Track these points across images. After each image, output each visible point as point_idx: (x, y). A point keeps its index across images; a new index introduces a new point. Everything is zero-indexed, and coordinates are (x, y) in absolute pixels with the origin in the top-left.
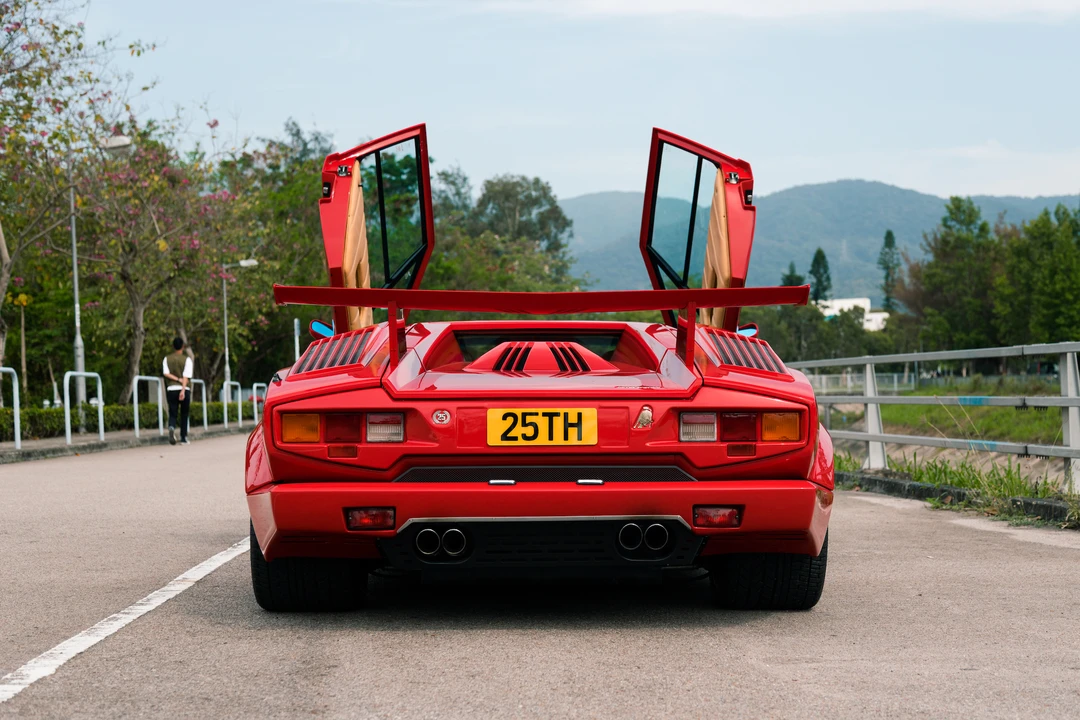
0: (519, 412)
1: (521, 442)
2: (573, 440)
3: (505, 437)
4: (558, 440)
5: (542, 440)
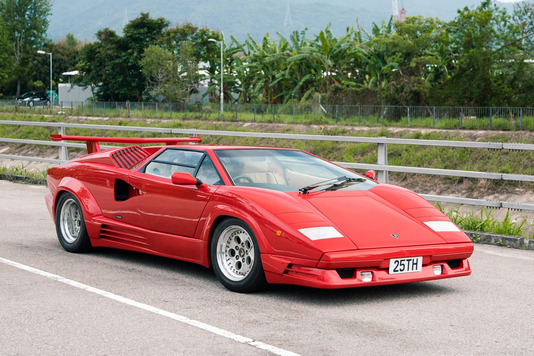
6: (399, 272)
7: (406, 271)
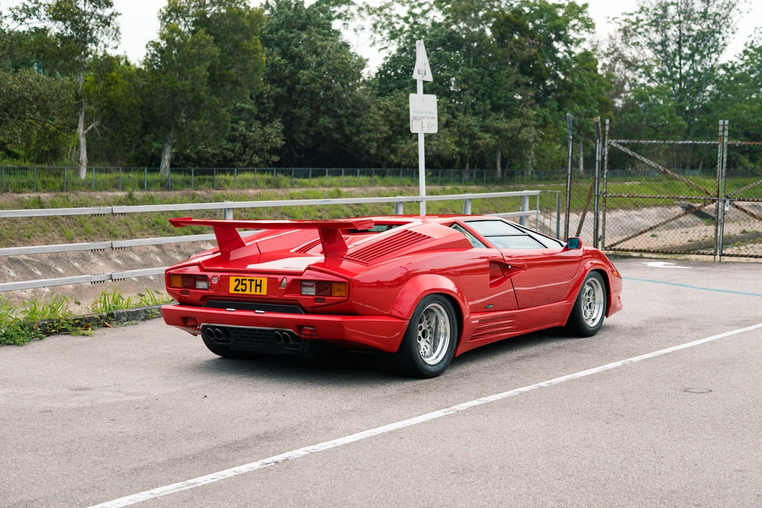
0: (240, 278)
1: (241, 292)
2: (258, 293)
3: (235, 290)
4: (253, 292)
5: (247, 292)
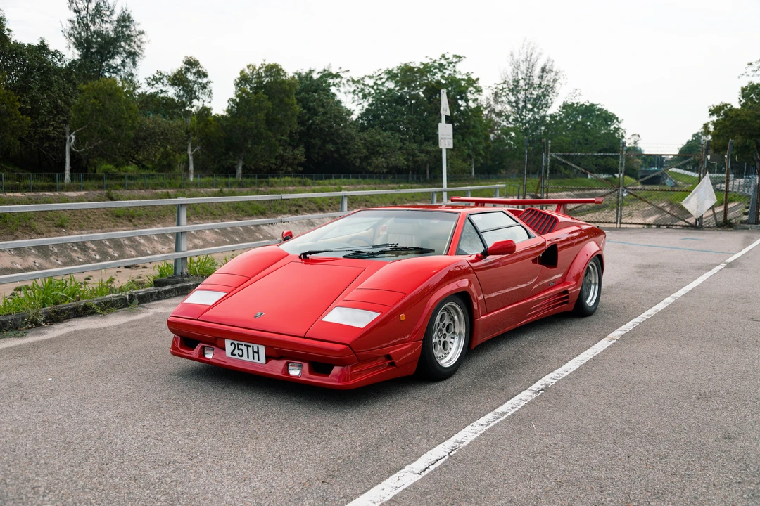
6: (237, 357)
7: (245, 358)
